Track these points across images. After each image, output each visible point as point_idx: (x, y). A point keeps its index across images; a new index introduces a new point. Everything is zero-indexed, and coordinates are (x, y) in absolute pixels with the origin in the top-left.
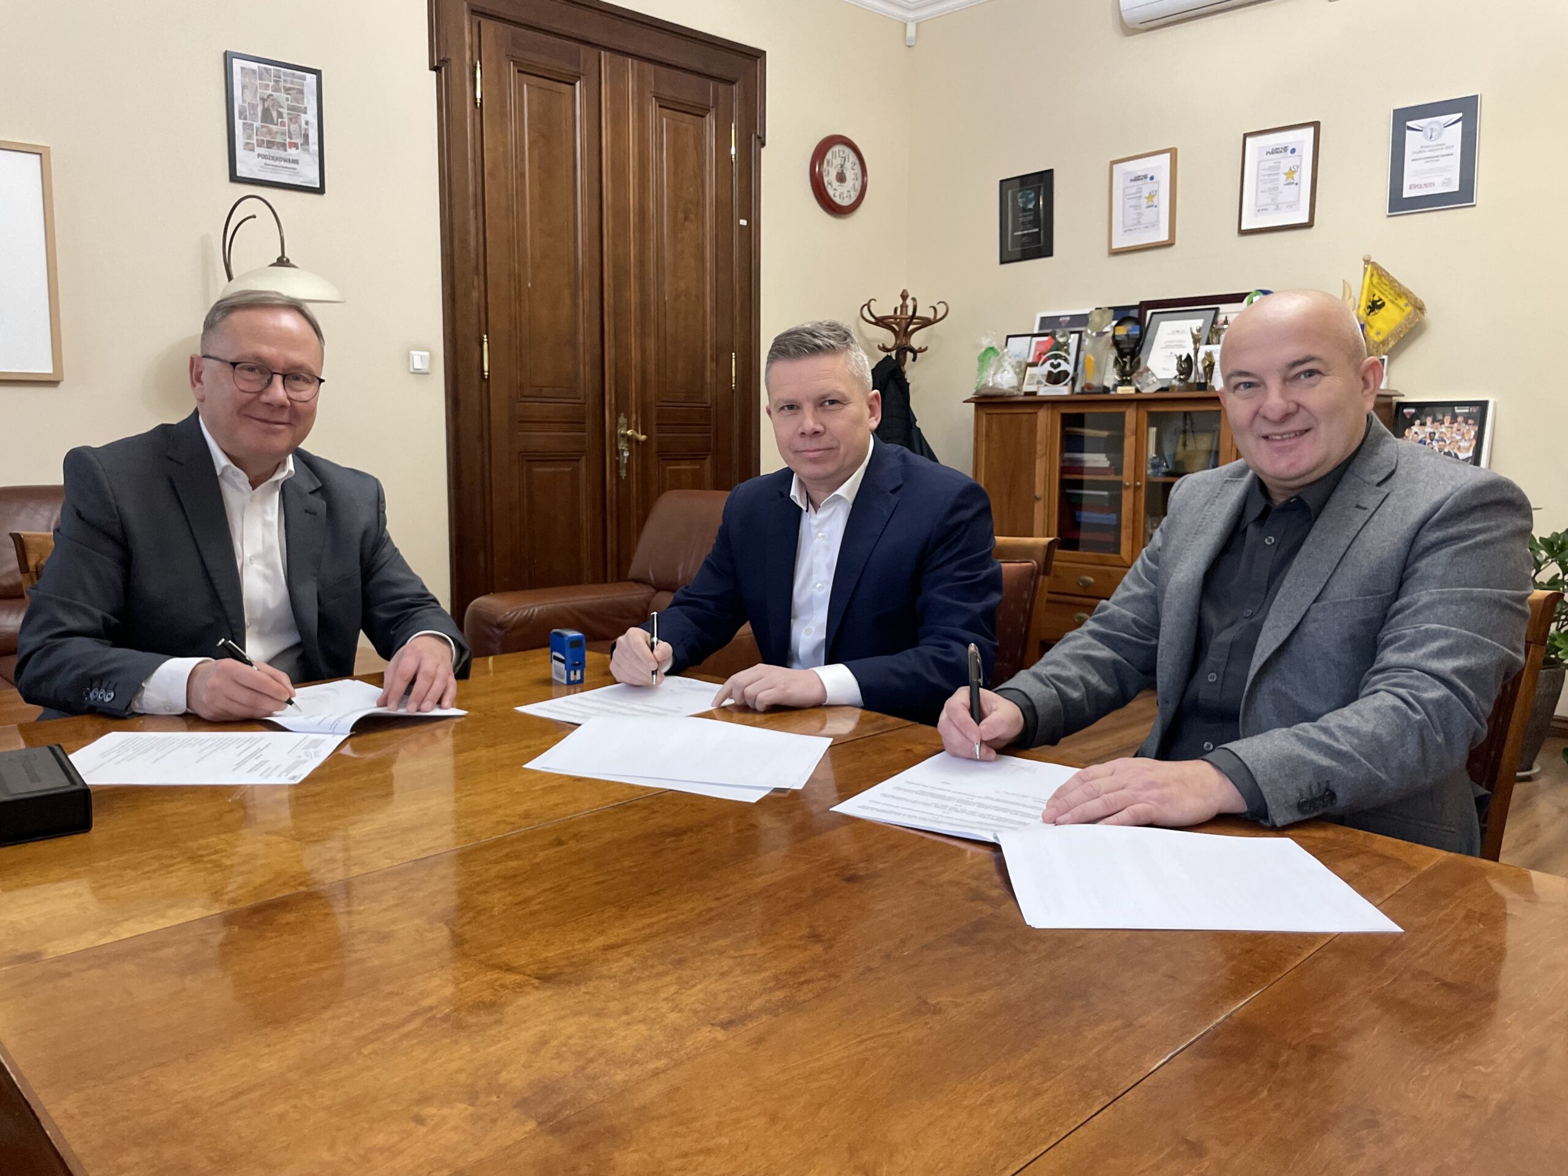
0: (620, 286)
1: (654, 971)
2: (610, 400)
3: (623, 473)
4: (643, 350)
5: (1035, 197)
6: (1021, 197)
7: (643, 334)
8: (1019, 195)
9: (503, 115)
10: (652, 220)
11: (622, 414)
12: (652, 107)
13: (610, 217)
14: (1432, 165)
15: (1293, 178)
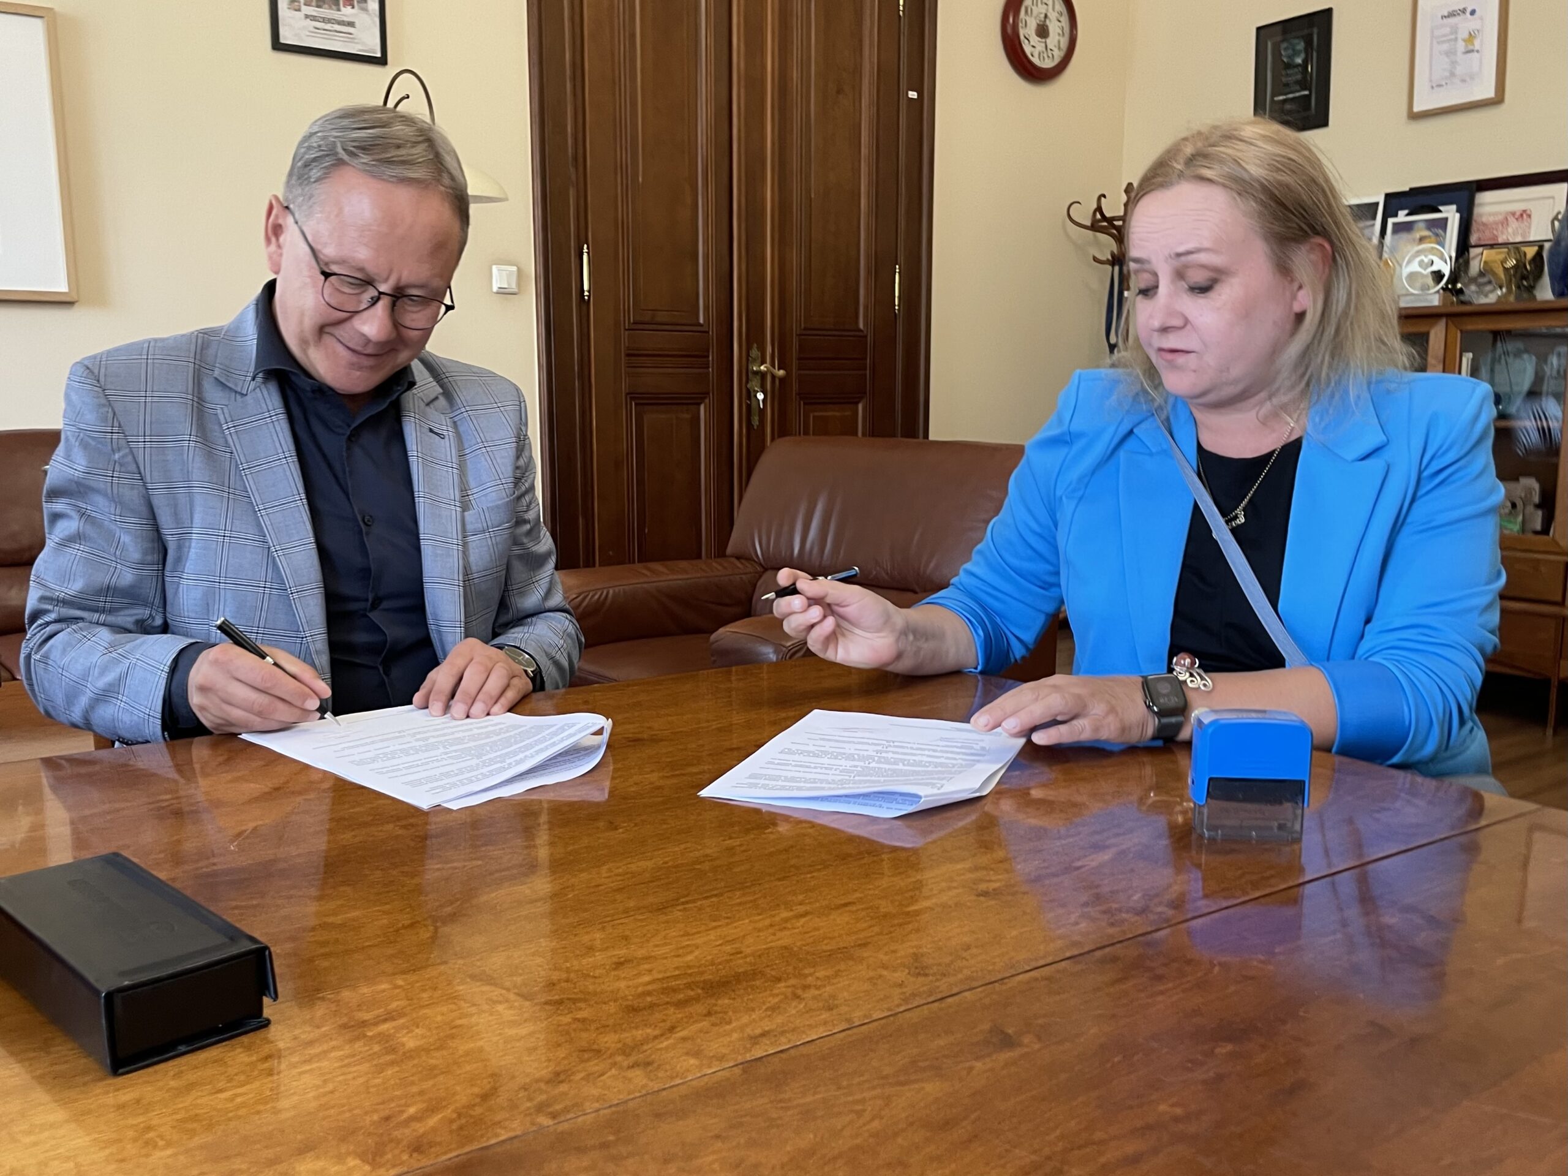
5: (1305, 47)
6: (1286, 49)
8: (1284, 45)
11: (755, 346)
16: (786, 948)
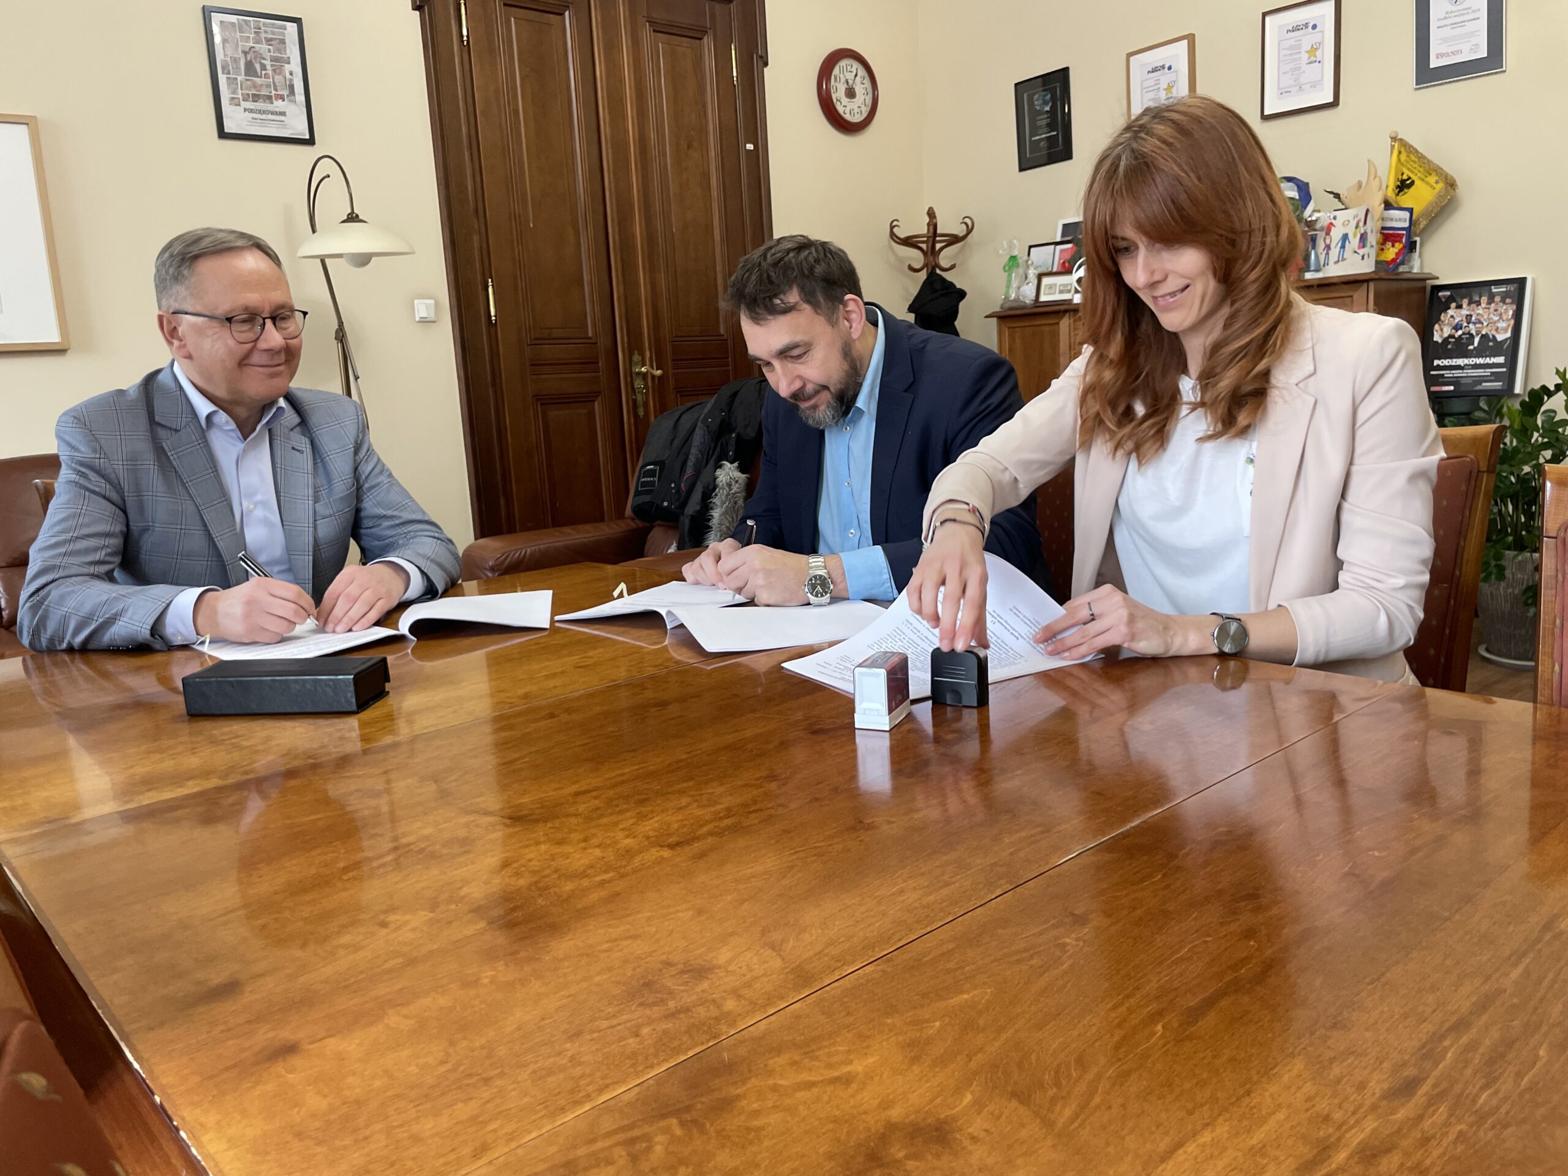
0: (624, 221)
1: (617, 809)
2: (622, 338)
3: (641, 412)
4: (653, 285)
5: (1051, 98)
6: (1038, 99)
7: (652, 268)
8: (1035, 97)
9: (492, 51)
10: (654, 152)
11: (636, 352)
12: (646, 33)
13: (610, 150)
14: (1459, 31)
15: (1315, 56)
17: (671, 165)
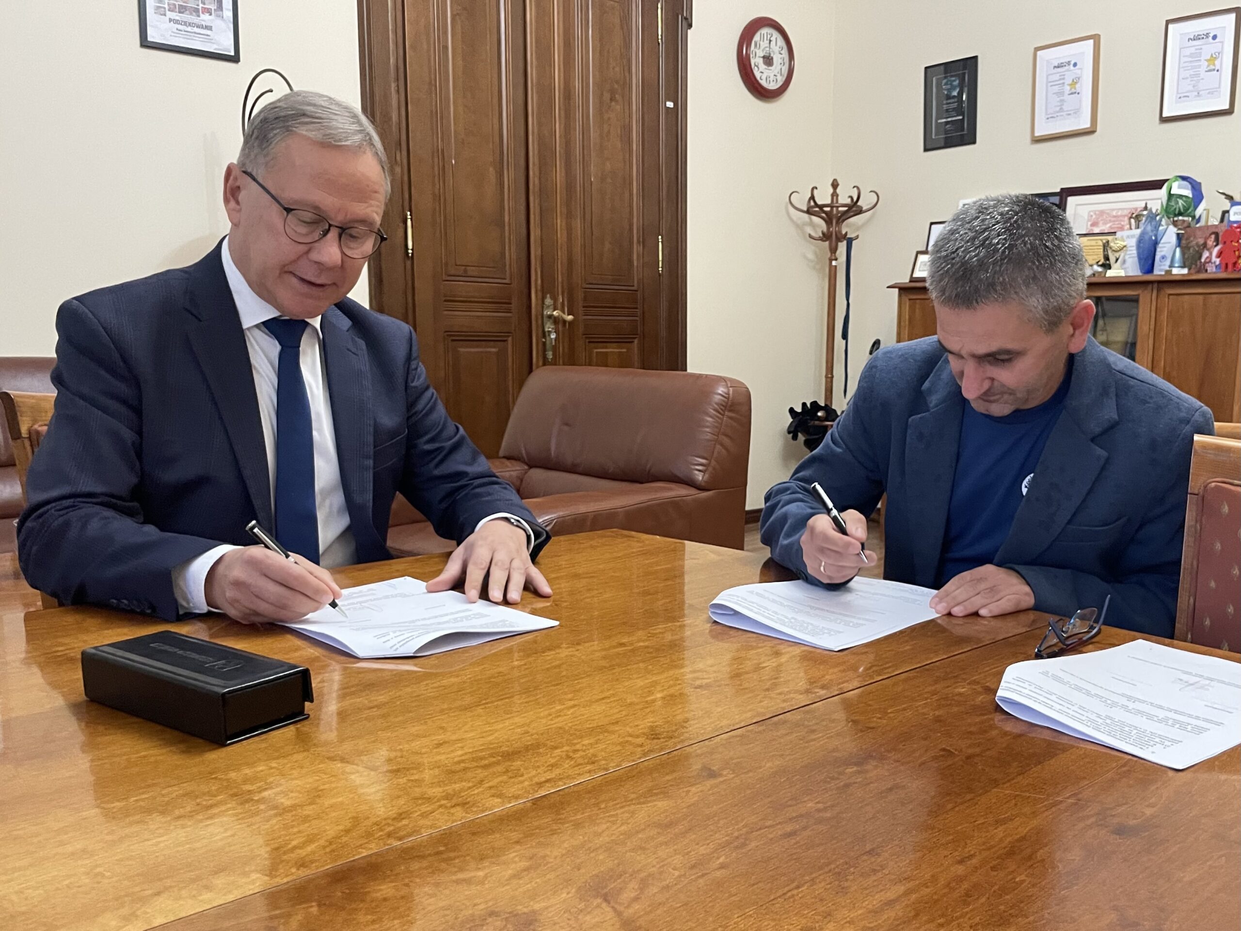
0: (545, 166)
2: (536, 281)
3: (550, 355)
4: (569, 230)
5: (959, 83)
6: (946, 84)
7: (569, 215)
8: (944, 81)
10: (578, 100)
11: (548, 295)
13: (535, 96)
15: (1214, 65)
16: (560, 728)
17: (593, 116)
